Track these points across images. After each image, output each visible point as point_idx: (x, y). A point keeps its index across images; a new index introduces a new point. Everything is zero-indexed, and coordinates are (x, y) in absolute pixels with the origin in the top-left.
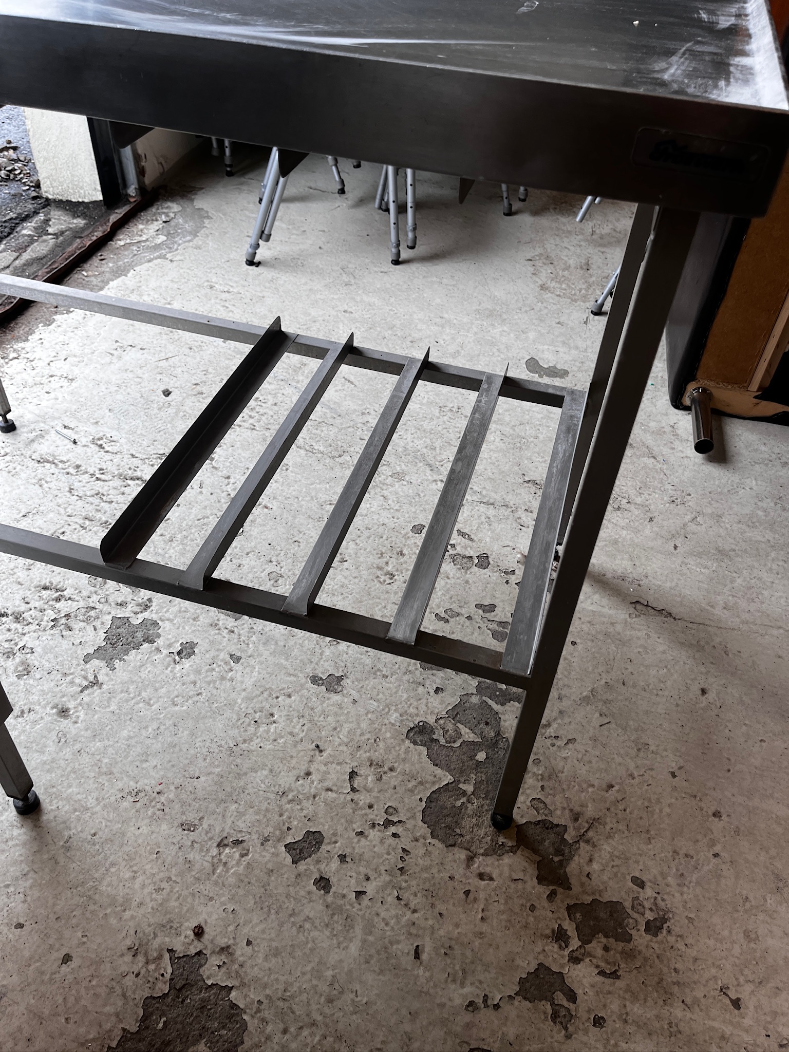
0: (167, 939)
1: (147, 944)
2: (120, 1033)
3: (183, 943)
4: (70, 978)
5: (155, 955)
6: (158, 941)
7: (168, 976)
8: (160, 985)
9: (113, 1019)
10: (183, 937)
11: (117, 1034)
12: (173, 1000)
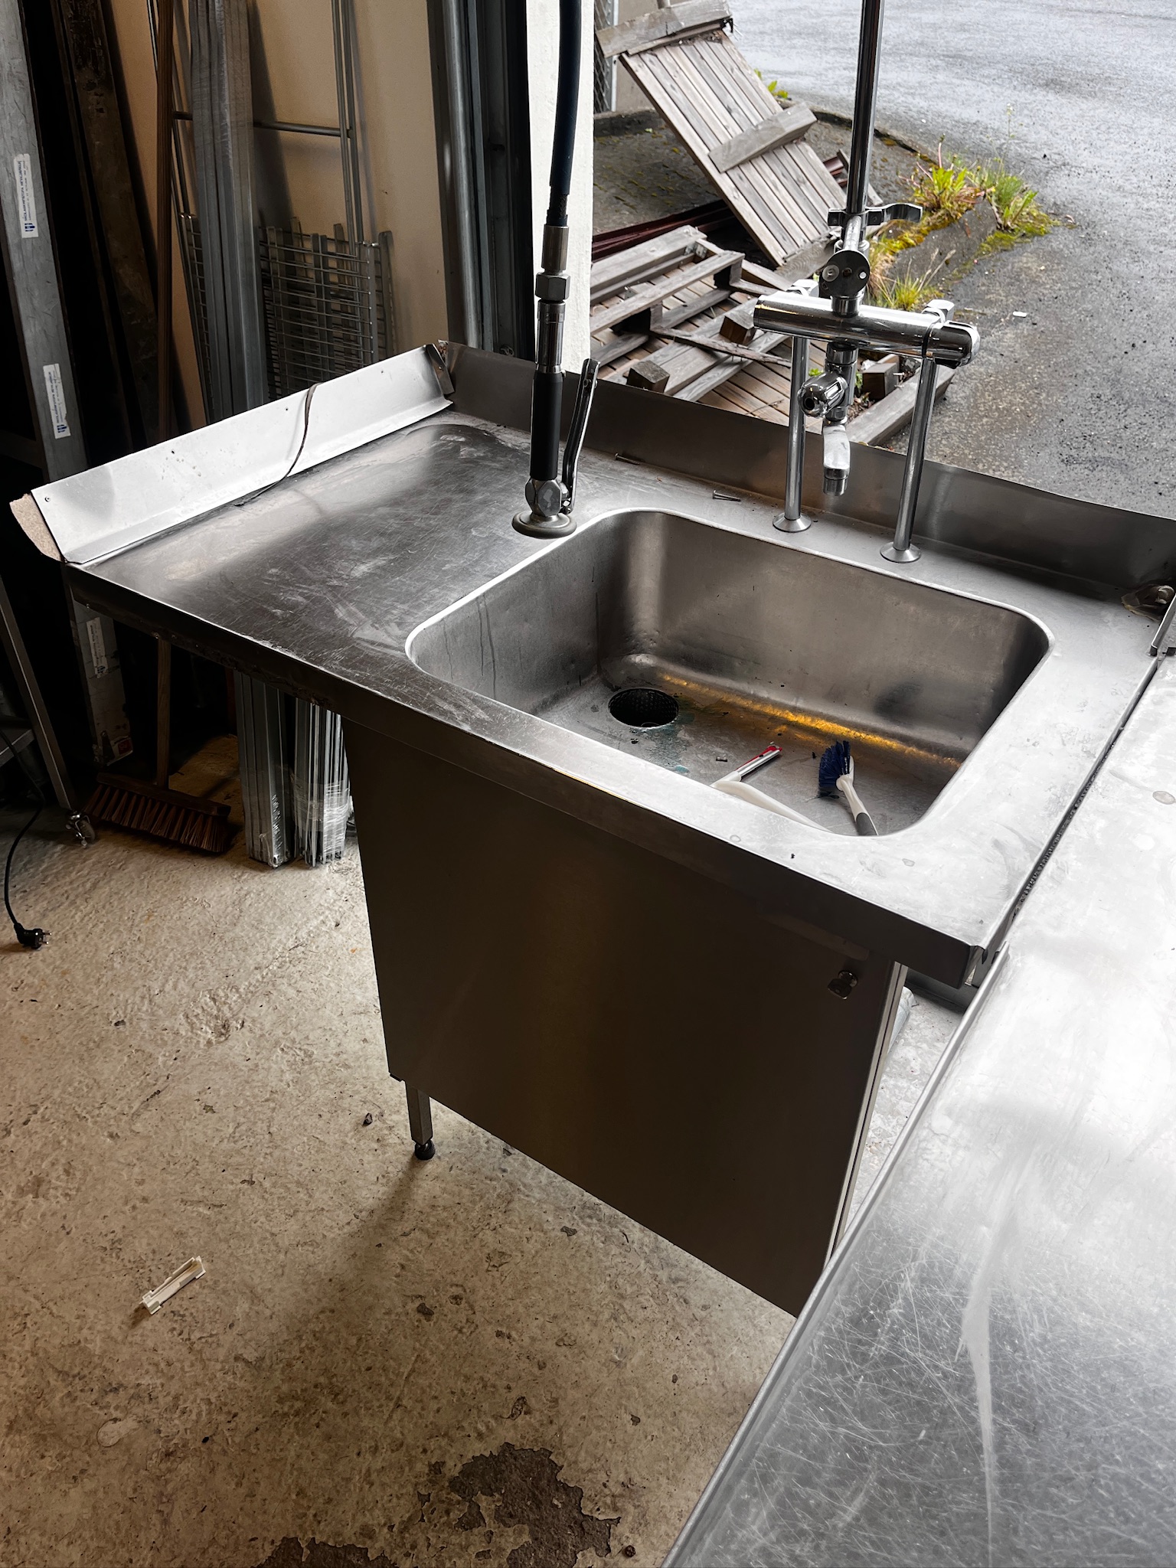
0: (630, 1518)
1: (630, 1497)
2: (560, 1464)
3: (623, 1533)
4: (619, 1423)
5: (619, 1505)
6: (631, 1508)
7: (596, 1515)
8: (590, 1506)
9: (573, 1458)
10: (628, 1534)
11: (559, 1461)
12: (574, 1518)
